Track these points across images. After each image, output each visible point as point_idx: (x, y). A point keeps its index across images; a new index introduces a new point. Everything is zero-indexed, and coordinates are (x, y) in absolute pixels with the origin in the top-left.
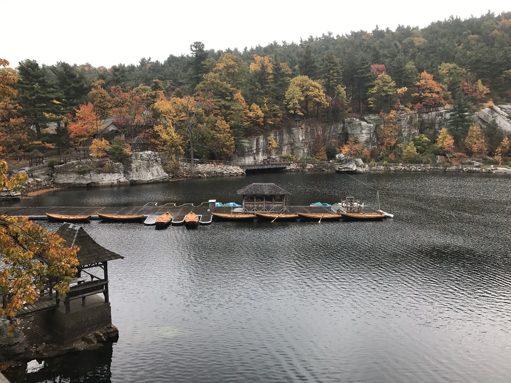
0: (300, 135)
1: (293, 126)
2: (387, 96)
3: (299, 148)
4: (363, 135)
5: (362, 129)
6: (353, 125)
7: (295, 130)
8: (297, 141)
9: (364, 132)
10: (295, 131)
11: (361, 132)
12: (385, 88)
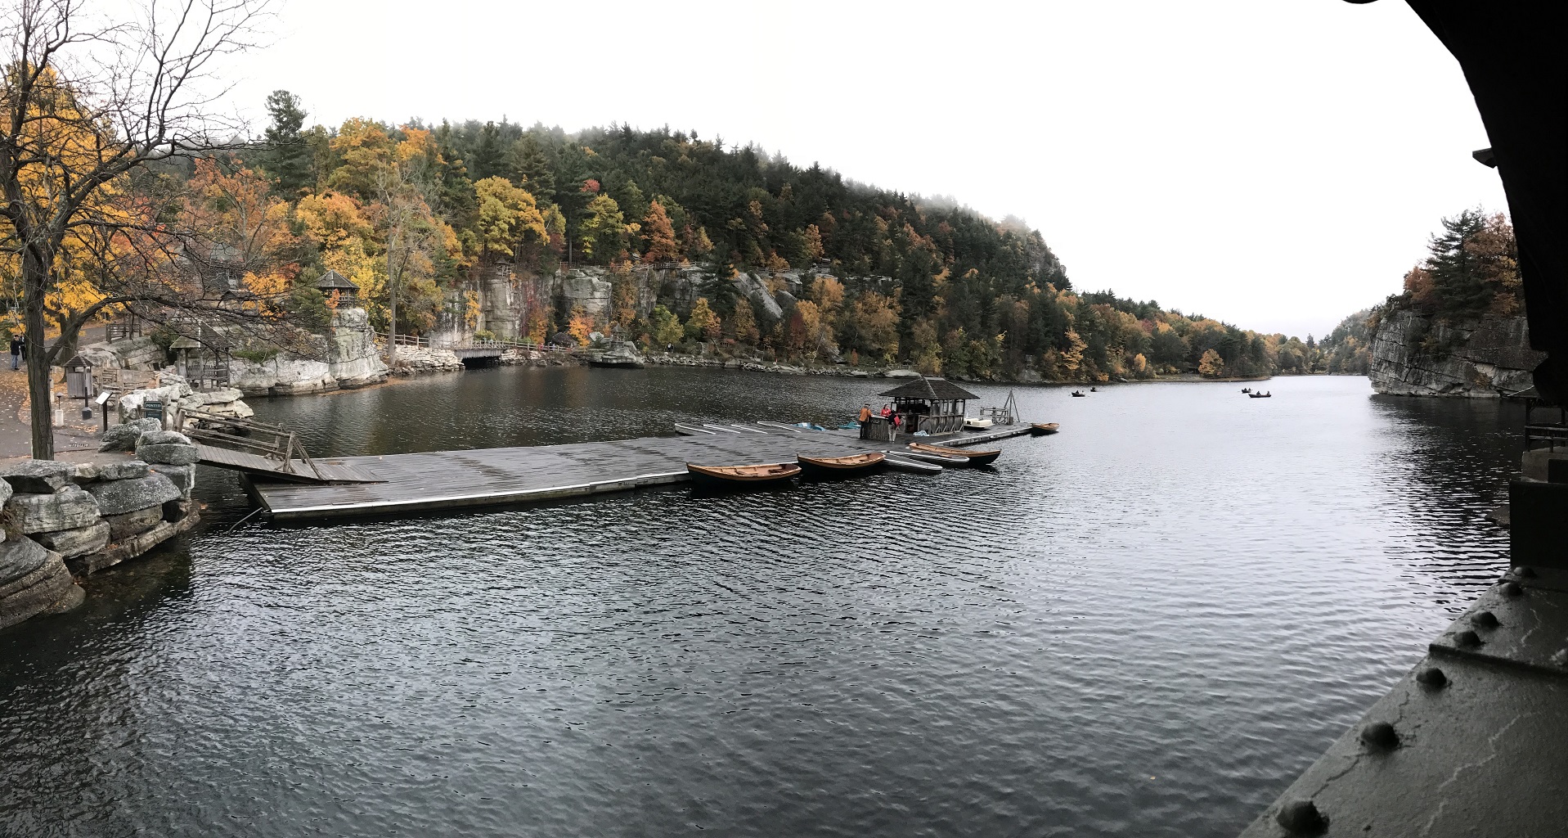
0: (506, 293)
1: (494, 276)
2: (615, 234)
3: (503, 320)
4: (596, 300)
5: (594, 289)
6: (577, 282)
7: (497, 284)
8: (500, 305)
9: (597, 295)
10: (497, 286)
11: (592, 294)
12: (610, 221)
